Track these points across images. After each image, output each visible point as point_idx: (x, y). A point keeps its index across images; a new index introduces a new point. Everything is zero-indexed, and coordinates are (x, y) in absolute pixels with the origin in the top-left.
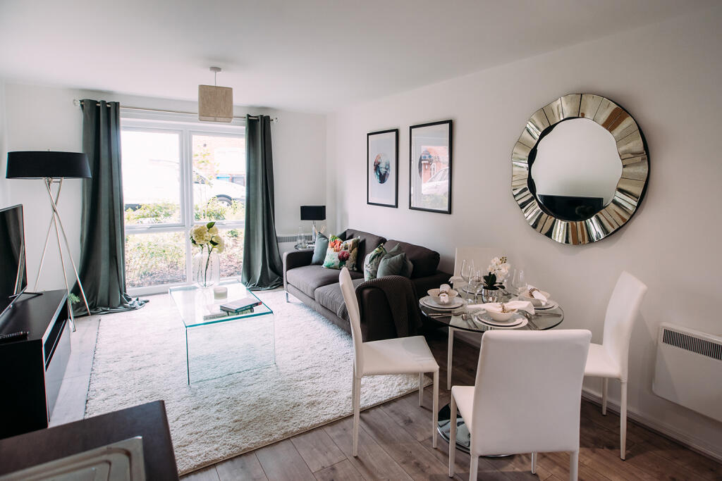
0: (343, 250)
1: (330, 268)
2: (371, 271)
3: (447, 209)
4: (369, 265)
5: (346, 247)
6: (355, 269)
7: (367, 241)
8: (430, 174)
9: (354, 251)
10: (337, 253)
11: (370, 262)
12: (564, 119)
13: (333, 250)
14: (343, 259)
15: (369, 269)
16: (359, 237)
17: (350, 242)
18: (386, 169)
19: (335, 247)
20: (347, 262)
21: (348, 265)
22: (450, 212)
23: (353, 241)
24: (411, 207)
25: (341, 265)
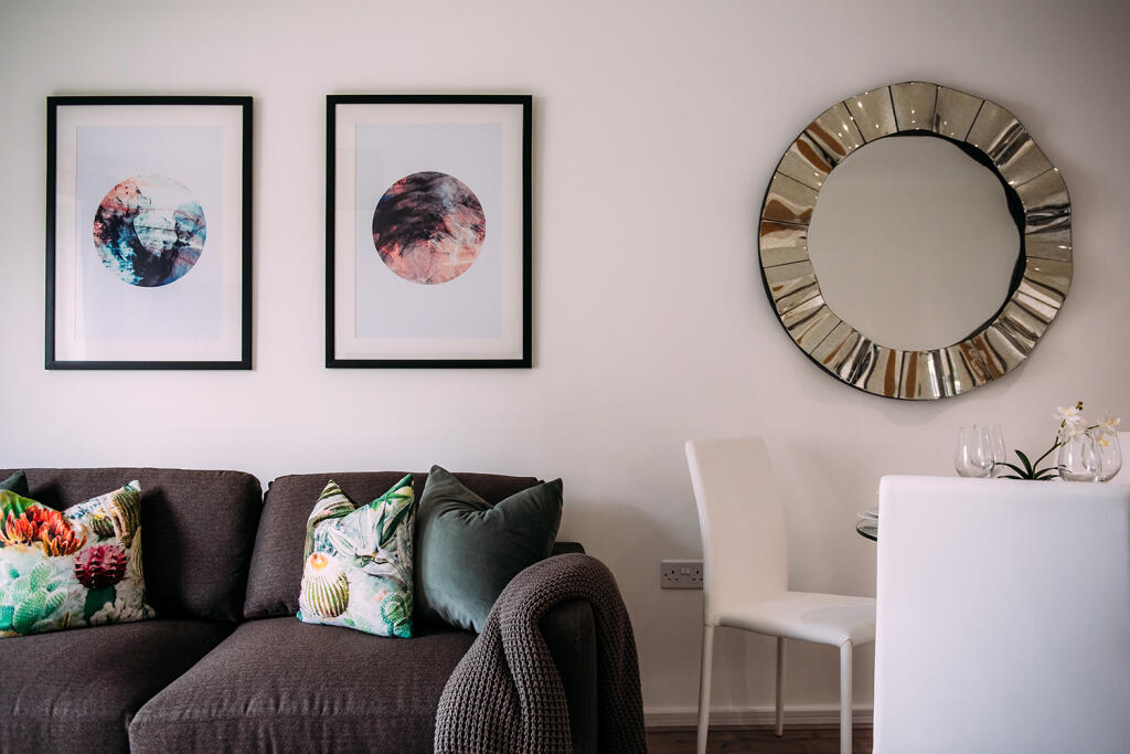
0: (93, 542)
1: (31, 632)
2: (394, 572)
3: (517, 354)
4: (382, 554)
5: (104, 532)
6: (152, 613)
7: (175, 496)
8: (433, 251)
9: (136, 541)
10: (66, 562)
11: (383, 542)
12: (899, 134)
13: (37, 552)
14: (99, 581)
15: (384, 569)
16: (135, 485)
17: (105, 506)
18: (178, 232)
19: (44, 534)
20: (122, 588)
21: (126, 599)
22: (526, 362)
23: (119, 501)
24: (332, 362)
25: (92, 605)
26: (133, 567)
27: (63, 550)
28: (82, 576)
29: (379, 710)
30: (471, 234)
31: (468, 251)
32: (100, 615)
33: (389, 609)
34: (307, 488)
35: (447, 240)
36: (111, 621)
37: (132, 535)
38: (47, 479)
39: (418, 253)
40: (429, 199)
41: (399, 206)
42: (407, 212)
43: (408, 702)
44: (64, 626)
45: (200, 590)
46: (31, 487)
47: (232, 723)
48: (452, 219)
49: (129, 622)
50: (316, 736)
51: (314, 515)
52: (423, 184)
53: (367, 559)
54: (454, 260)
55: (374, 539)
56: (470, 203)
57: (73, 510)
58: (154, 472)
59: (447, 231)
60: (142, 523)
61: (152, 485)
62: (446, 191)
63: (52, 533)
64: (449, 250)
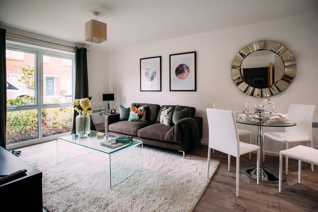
0: (140, 112)
1: (133, 121)
2: (169, 118)
3: (194, 89)
4: (167, 116)
5: (141, 111)
6: (146, 121)
7: (150, 107)
8: (183, 75)
9: (145, 112)
10: (137, 114)
11: (167, 114)
12: (257, 50)
13: (134, 112)
14: (140, 116)
15: (167, 117)
16: (146, 105)
17: (142, 108)
18: (153, 74)
19: (135, 110)
20: (143, 117)
21: (143, 118)
22: (195, 90)
23: (144, 107)
24: (170, 90)
25: (139, 119)
26: (144, 115)
27: (137, 112)
28: (138, 115)
29: (161, 133)
30: (188, 72)
31: (187, 75)
32: (140, 120)
33: (167, 122)
34: (163, 106)
35: (185, 73)
36: (141, 121)
37: (144, 111)
38: (138, 104)
39: (181, 75)
40: (182, 68)
41: (178, 69)
42: (179, 70)
43: (164, 133)
44: (136, 121)
45: (152, 119)
46: (136, 105)
47: (146, 133)
48: (185, 70)
49: (143, 121)
50: (154, 135)
51: (163, 110)
52: (181, 66)
53: (165, 116)
54: (185, 76)
55: (166, 114)
56: (188, 68)
57: (139, 108)
58: (148, 104)
59: (185, 72)
60: (146, 110)
61: (148, 106)
62: (184, 66)
63: (136, 110)
64: (185, 74)
